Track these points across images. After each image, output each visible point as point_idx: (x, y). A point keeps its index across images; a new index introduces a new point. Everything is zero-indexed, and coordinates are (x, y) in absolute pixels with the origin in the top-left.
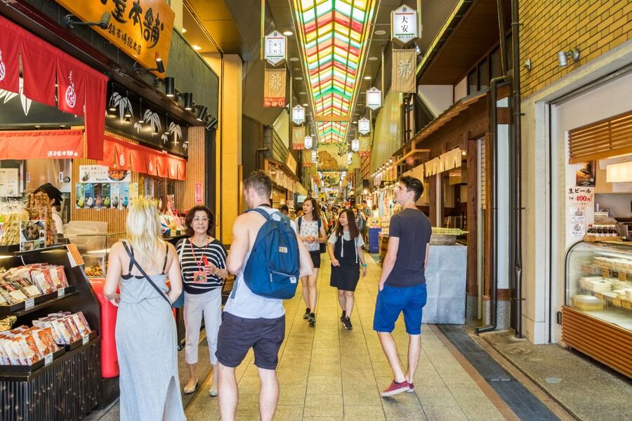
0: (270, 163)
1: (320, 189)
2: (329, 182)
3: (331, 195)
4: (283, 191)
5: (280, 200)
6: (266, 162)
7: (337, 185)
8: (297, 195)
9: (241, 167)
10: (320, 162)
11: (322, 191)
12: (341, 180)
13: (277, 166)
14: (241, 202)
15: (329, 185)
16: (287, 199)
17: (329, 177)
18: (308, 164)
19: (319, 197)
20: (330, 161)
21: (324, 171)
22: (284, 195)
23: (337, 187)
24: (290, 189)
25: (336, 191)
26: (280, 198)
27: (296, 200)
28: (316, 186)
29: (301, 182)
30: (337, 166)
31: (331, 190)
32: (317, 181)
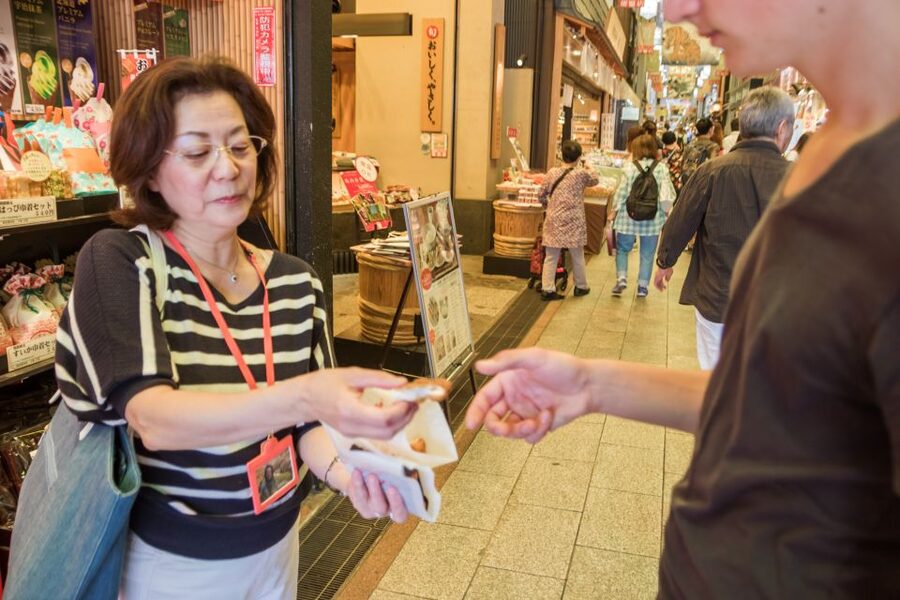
0: (569, 23)
1: (658, 100)
2: (676, 89)
3: (675, 112)
4: (598, 95)
5: (589, 113)
6: (560, 22)
7: (690, 95)
8: (621, 103)
9: (502, 30)
10: (668, 47)
11: (662, 105)
12: (696, 86)
13: (583, 32)
14: (498, 108)
15: (675, 94)
16: (602, 111)
17: (676, 82)
18: (645, 47)
19: (657, 114)
20: (686, 45)
21: (674, 63)
22: (598, 103)
23: (688, 98)
24: (610, 91)
25: (685, 107)
26: (589, 108)
27: (619, 114)
28: (654, 93)
29: (630, 82)
30: (698, 55)
31: (677, 104)
32: (657, 85)
